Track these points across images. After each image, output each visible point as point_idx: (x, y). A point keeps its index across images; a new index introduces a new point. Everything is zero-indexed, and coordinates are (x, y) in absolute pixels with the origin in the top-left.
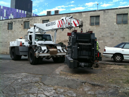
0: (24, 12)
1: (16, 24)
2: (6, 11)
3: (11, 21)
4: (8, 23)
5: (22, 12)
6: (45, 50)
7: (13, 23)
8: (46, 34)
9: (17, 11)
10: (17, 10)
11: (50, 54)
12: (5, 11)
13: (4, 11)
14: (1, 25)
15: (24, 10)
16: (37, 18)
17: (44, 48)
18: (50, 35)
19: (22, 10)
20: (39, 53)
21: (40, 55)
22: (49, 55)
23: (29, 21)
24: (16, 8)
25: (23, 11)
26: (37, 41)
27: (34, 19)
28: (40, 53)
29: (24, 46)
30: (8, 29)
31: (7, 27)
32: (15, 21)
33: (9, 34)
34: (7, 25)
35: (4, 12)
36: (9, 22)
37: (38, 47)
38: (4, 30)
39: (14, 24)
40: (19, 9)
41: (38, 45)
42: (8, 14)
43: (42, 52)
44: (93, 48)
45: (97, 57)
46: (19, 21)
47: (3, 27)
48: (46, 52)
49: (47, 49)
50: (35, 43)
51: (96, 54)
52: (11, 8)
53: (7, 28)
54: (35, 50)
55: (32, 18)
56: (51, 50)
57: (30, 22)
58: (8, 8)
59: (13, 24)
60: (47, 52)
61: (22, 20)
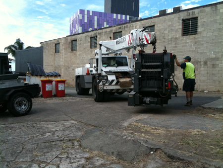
0: (126, 18)
1: (101, 38)
2: (98, 19)
3: (95, 34)
4: (91, 38)
5: (121, 17)
6: (113, 81)
7: (98, 36)
8: (121, 56)
9: (115, 17)
10: (115, 15)
11: (121, 87)
12: (96, 18)
13: (94, 18)
14: (81, 42)
15: (126, 15)
16: (134, 23)
17: (111, 78)
18: (126, 57)
19: (122, 14)
20: (104, 85)
21: (105, 88)
22: (118, 87)
23: (121, 32)
24: (113, 12)
25: (124, 16)
26: (106, 67)
27: (129, 26)
28: (106, 84)
29: (92, 74)
30: (91, 47)
31: (89, 44)
32: (100, 34)
33: (92, 55)
34: (89, 40)
35: (94, 21)
36: (92, 36)
37: (104, 76)
38: (84, 49)
39: (100, 38)
40: (117, 13)
41: (104, 74)
42: (100, 23)
43: (108, 84)
44: (162, 76)
45: (168, 89)
46: (106, 32)
47: (84, 45)
48: (114, 83)
49: (116, 78)
50: (102, 70)
51: (166, 84)
52: (105, 14)
53: (89, 46)
54: (98, 81)
55: (126, 25)
56: (122, 80)
57: (123, 32)
58: (100, 13)
59: (98, 39)
60: (117, 84)
61: (111, 31)
